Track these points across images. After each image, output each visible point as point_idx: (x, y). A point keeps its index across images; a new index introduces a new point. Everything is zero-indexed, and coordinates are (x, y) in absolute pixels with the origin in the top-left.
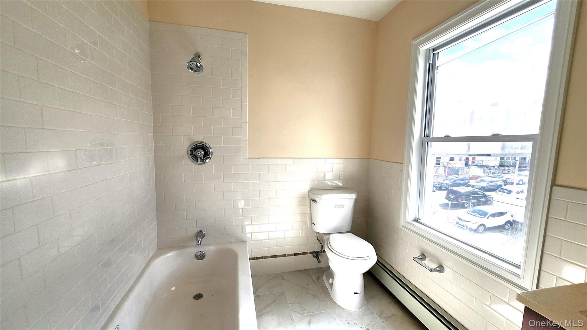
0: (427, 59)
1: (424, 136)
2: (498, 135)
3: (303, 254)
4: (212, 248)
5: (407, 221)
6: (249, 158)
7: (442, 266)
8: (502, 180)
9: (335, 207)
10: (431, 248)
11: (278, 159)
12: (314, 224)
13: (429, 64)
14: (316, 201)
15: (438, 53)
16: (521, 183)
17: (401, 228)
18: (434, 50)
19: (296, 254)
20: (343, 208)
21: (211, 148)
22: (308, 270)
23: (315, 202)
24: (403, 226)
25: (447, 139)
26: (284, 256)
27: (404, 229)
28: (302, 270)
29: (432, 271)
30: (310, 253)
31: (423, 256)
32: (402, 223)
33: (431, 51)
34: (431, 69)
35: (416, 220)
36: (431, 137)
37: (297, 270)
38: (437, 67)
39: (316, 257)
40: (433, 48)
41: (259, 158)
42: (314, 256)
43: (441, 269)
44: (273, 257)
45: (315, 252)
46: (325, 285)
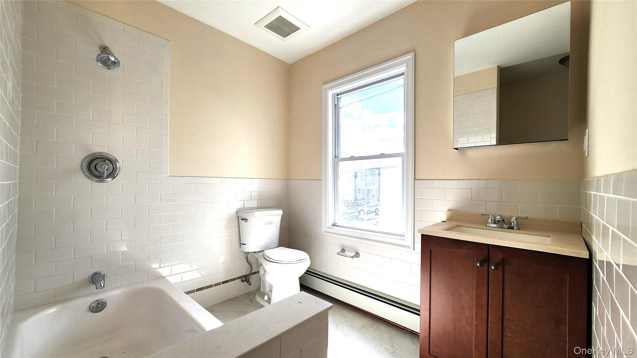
0: (334, 100)
1: (335, 158)
2: (384, 154)
3: (232, 280)
4: (117, 292)
5: (327, 227)
6: (169, 176)
7: (358, 253)
8: (357, 211)
9: (266, 224)
10: (349, 242)
11: (203, 178)
12: (245, 244)
13: (335, 104)
14: (246, 219)
15: (340, 97)
16: (369, 212)
17: (323, 233)
18: (337, 95)
19: (224, 282)
20: (272, 224)
21: (118, 162)
22: (237, 297)
23: (246, 221)
24: (325, 232)
25: (352, 158)
26: (211, 286)
27: (326, 234)
28: (230, 299)
29: (352, 257)
30: (239, 278)
31: (343, 250)
32: (324, 229)
33: (336, 95)
34: (336, 107)
35: (334, 225)
36: (340, 158)
37: (226, 300)
38: (340, 107)
39: (245, 281)
40: (337, 93)
41: (183, 177)
42: (243, 281)
43: (357, 255)
44: (198, 290)
45: (243, 276)
46: (260, 304)
